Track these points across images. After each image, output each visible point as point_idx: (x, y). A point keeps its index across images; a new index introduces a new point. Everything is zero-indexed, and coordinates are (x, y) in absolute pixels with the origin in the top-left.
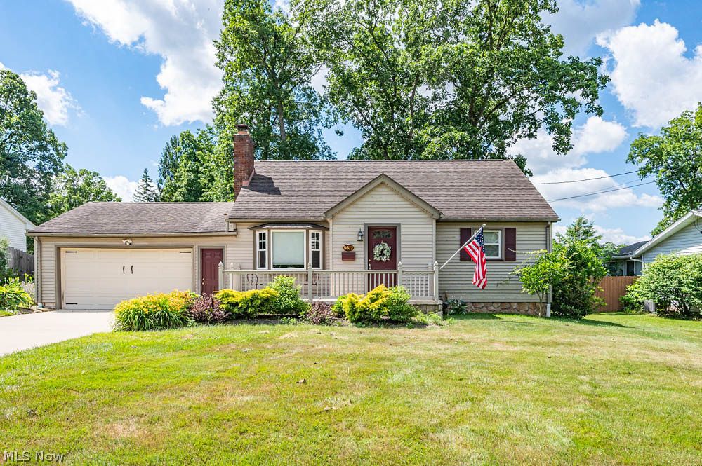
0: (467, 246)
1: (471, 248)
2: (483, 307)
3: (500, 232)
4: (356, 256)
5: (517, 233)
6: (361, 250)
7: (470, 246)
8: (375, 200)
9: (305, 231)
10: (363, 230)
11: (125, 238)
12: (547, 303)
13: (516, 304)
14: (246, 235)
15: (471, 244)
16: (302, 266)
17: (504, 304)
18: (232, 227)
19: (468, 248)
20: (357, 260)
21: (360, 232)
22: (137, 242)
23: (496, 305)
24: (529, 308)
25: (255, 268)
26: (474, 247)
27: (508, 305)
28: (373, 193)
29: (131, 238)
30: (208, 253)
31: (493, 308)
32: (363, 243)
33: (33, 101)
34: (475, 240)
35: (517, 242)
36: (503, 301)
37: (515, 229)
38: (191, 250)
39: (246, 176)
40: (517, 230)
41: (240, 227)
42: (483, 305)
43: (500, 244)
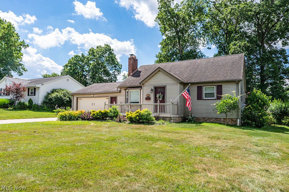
0: (183, 94)
1: (185, 94)
2: (207, 120)
3: (215, 87)
4: (151, 99)
5: (223, 87)
6: (152, 96)
7: (184, 93)
8: (157, 77)
9: (139, 90)
10: (153, 89)
11: (92, 94)
12: (237, 119)
13: (222, 119)
14: (123, 92)
15: (185, 92)
16: (139, 103)
17: (217, 119)
18: (119, 89)
19: (184, 94)
20: (151, 100)
21: (152, 90)
22: (95, 96)
23: (213, 119)
24: (229, 121)
25: (125, 103)
26: (186, 94)
27: (219, 119)
28: (157, 74)
29: (93, 94)
30: (113, 99)
31: (212, 120)
32: (153, 93)
33: (113, 52)
34: (186, 91)
35: (223, 91)
36: (216, 117)
37: (222, 85)
38: (108, 98)
39: (132, 71)
40: (223, 86)
41: (122, 89)
42: (207, 119)
43: (215, 92)
